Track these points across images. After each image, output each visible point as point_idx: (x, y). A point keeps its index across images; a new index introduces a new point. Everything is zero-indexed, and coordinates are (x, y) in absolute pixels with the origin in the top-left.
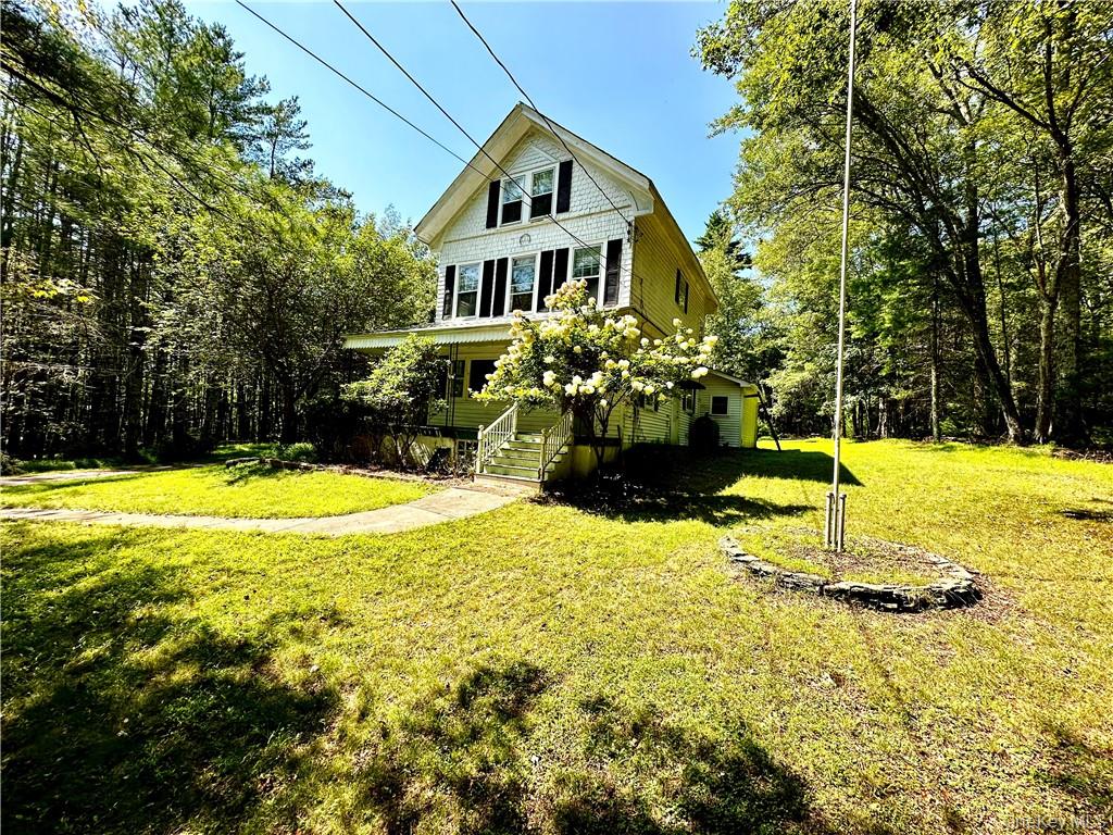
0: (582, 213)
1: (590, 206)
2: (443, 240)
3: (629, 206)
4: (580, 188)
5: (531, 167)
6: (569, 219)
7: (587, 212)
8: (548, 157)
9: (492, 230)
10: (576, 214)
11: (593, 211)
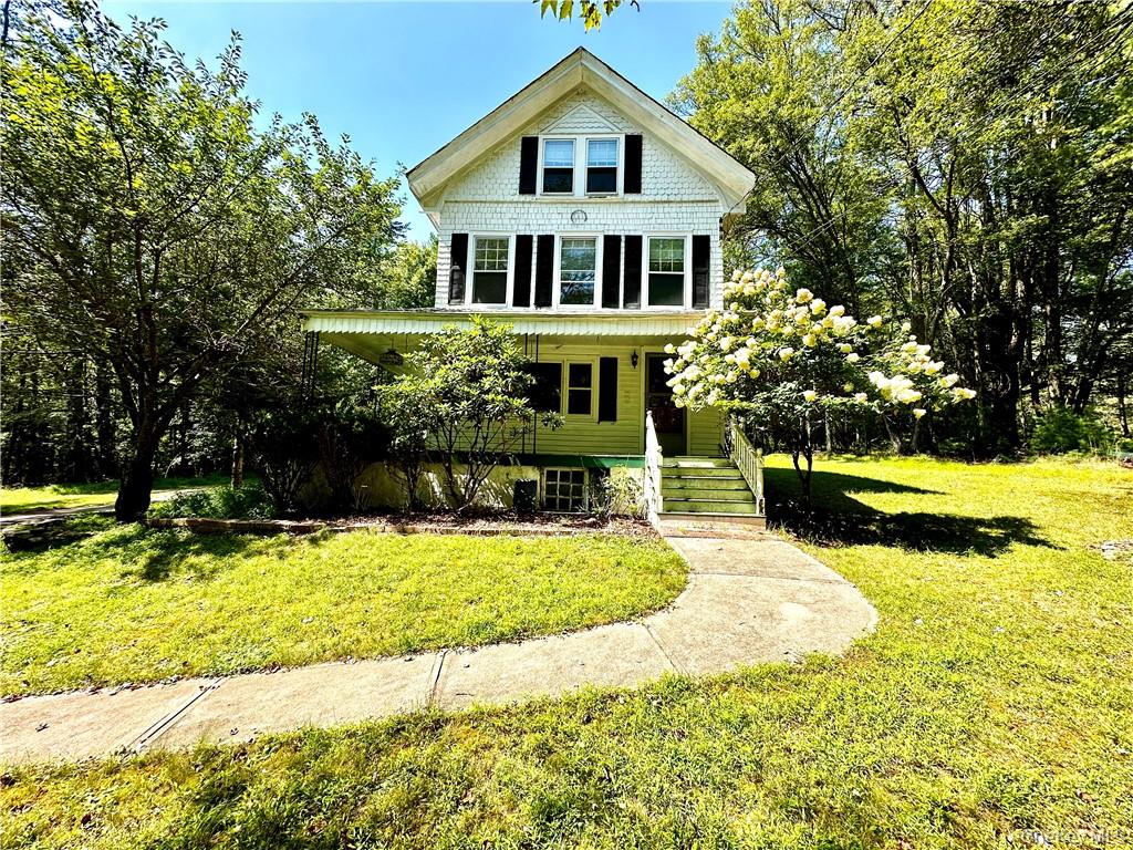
0: (658, 198)
1: (668, 192)
2: (444, 198)
3: (716, 201)
4: (654, 169)
5: (585, 131)
6: (639, 202)
7: (665, 198)
8: (608, 124)
9: (528, 198)
10: (651, 198)
11: (672, 198)
